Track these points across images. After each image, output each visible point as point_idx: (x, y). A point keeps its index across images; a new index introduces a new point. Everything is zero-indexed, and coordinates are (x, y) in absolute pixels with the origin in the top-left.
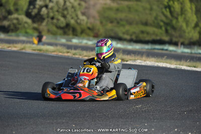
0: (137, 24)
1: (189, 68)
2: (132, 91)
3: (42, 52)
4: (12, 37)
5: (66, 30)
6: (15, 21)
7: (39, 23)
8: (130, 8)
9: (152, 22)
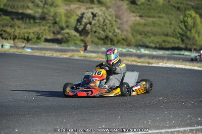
0: (160, 35)
2: (134, 89)
3: (86, 58)
4: (64, 47)
5: (106, 41)
6: (66, 35)
7: (85, 36)
8: (154, 23)
9: (171, 34)
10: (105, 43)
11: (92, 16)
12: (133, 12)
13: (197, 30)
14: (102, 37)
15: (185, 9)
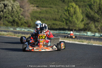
0: (51, 20)
1: (79, 43)
5: (13, 24)
8: (47, 11)
9: (58, 19)
10: (12, 25)
11: (3, 6)
12: (32, 4)
13: (76, 17)
14: (11, 21)
15: (68, 2)
